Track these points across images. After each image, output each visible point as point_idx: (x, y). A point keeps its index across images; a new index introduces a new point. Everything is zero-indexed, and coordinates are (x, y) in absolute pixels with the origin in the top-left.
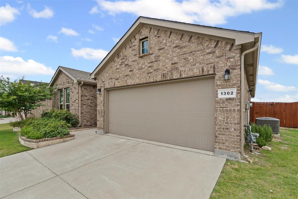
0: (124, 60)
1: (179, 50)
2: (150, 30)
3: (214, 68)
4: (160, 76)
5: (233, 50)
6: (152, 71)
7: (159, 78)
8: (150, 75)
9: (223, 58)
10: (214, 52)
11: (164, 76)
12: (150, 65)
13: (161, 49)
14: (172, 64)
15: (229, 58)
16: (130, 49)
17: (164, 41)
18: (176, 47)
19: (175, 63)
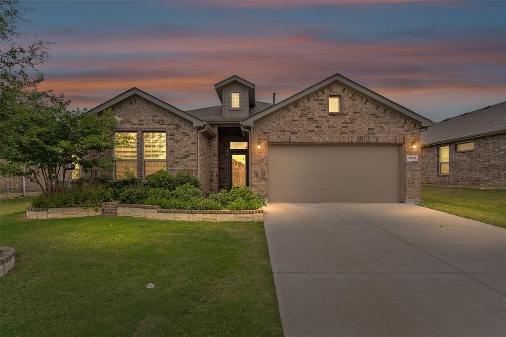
0: (305, 112)
1: (375, 118)
2: (344, 90)
3: (404, 139)
4: (356, 138)
5: (415, 128)
6: (346, 131)
7: (355, 140)
8: (344, 135)
9: (410, 132)
10: (404, 127)
11: (360, 139)
12: (344, 125)
13: (356, 113)
14: (369, 129)
15: (413, 133)
16: (315, 102)
17: (360, 106)
18: (372, 114)
19: (372, 129)
